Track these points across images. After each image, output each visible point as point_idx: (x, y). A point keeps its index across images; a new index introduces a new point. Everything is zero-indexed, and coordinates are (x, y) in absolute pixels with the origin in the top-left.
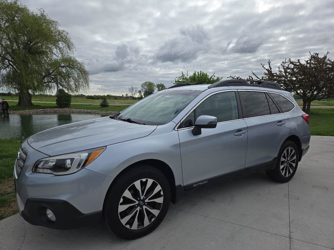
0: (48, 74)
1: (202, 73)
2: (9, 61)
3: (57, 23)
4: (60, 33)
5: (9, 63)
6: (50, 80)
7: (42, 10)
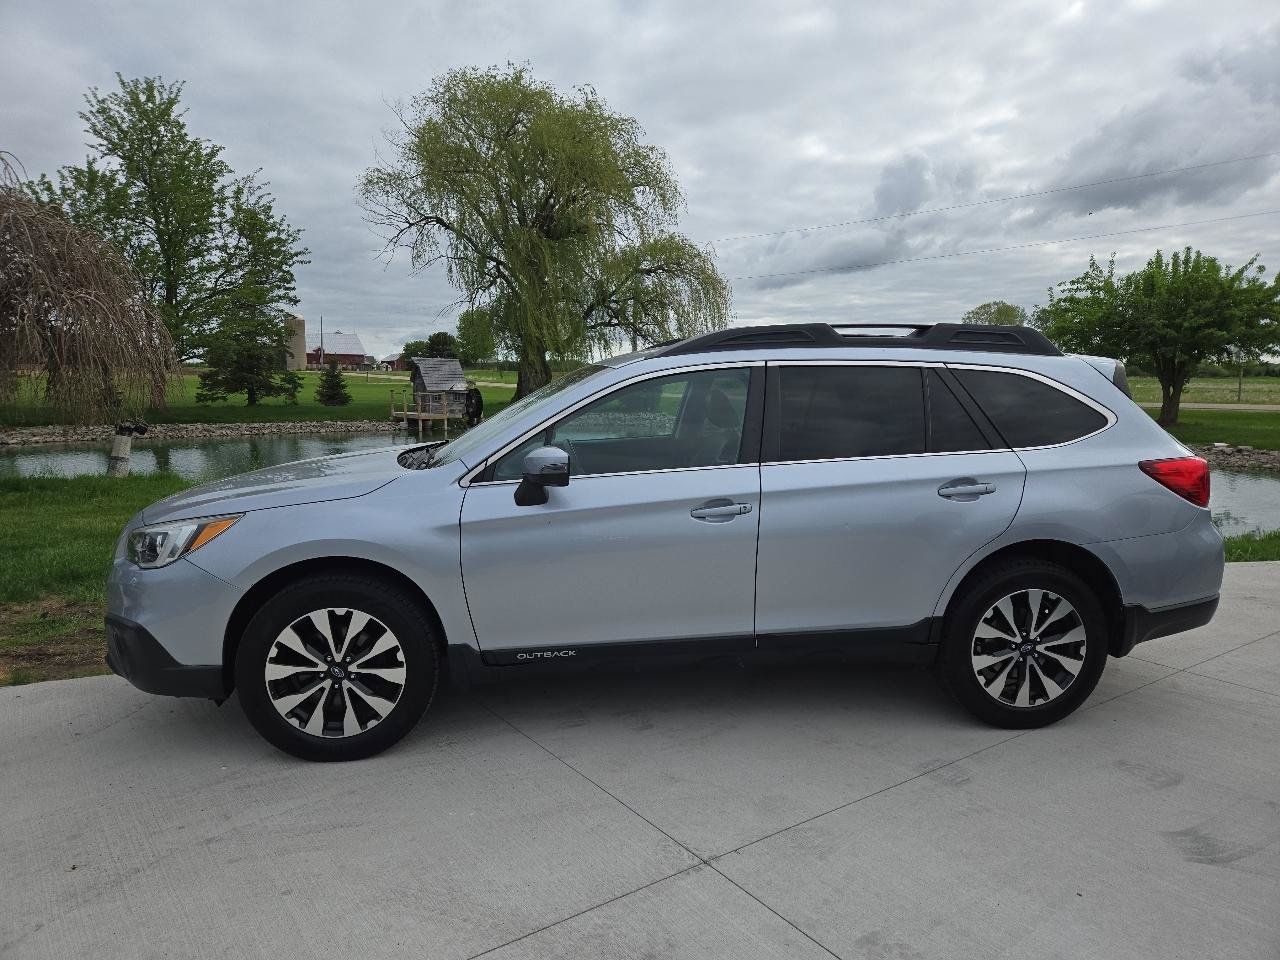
0: (603, 299)
1: (1193, 256)
2: (499, 263)
3: (635, 125)
4: (638, 157)
5: (498, 270)
6: (607, 319)
7: (588, 90)
